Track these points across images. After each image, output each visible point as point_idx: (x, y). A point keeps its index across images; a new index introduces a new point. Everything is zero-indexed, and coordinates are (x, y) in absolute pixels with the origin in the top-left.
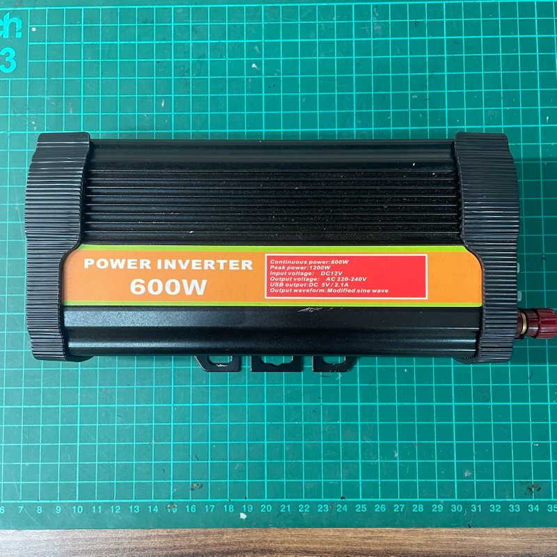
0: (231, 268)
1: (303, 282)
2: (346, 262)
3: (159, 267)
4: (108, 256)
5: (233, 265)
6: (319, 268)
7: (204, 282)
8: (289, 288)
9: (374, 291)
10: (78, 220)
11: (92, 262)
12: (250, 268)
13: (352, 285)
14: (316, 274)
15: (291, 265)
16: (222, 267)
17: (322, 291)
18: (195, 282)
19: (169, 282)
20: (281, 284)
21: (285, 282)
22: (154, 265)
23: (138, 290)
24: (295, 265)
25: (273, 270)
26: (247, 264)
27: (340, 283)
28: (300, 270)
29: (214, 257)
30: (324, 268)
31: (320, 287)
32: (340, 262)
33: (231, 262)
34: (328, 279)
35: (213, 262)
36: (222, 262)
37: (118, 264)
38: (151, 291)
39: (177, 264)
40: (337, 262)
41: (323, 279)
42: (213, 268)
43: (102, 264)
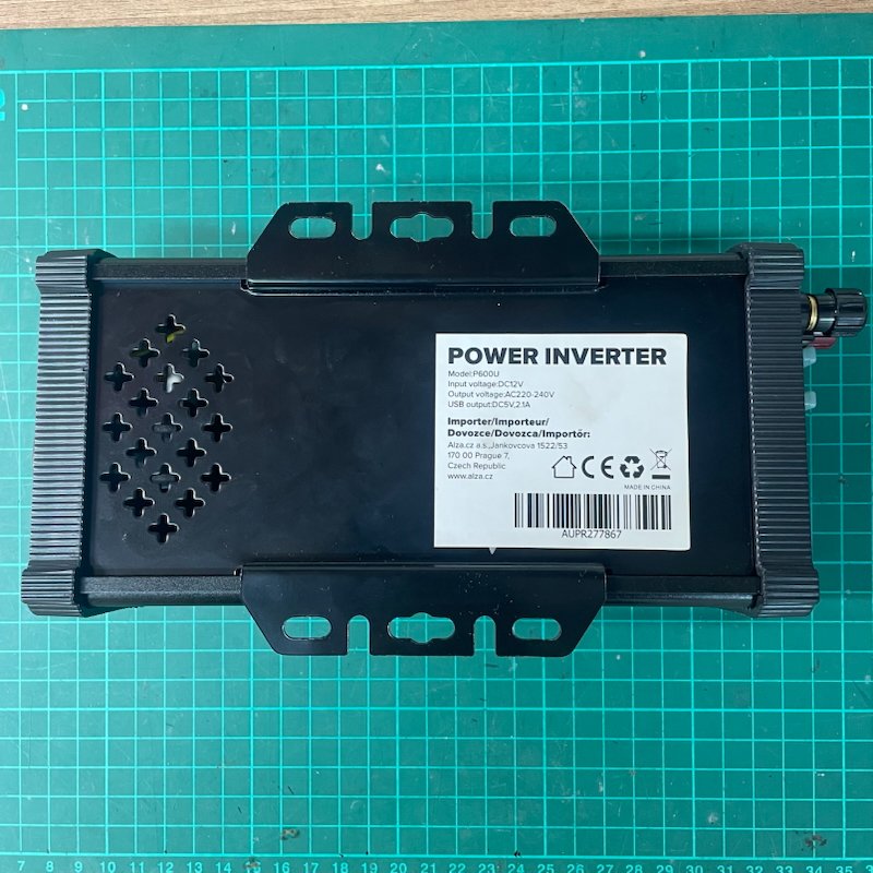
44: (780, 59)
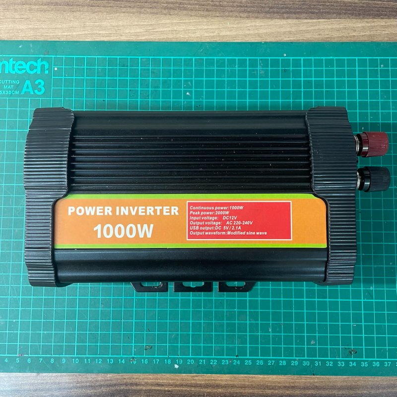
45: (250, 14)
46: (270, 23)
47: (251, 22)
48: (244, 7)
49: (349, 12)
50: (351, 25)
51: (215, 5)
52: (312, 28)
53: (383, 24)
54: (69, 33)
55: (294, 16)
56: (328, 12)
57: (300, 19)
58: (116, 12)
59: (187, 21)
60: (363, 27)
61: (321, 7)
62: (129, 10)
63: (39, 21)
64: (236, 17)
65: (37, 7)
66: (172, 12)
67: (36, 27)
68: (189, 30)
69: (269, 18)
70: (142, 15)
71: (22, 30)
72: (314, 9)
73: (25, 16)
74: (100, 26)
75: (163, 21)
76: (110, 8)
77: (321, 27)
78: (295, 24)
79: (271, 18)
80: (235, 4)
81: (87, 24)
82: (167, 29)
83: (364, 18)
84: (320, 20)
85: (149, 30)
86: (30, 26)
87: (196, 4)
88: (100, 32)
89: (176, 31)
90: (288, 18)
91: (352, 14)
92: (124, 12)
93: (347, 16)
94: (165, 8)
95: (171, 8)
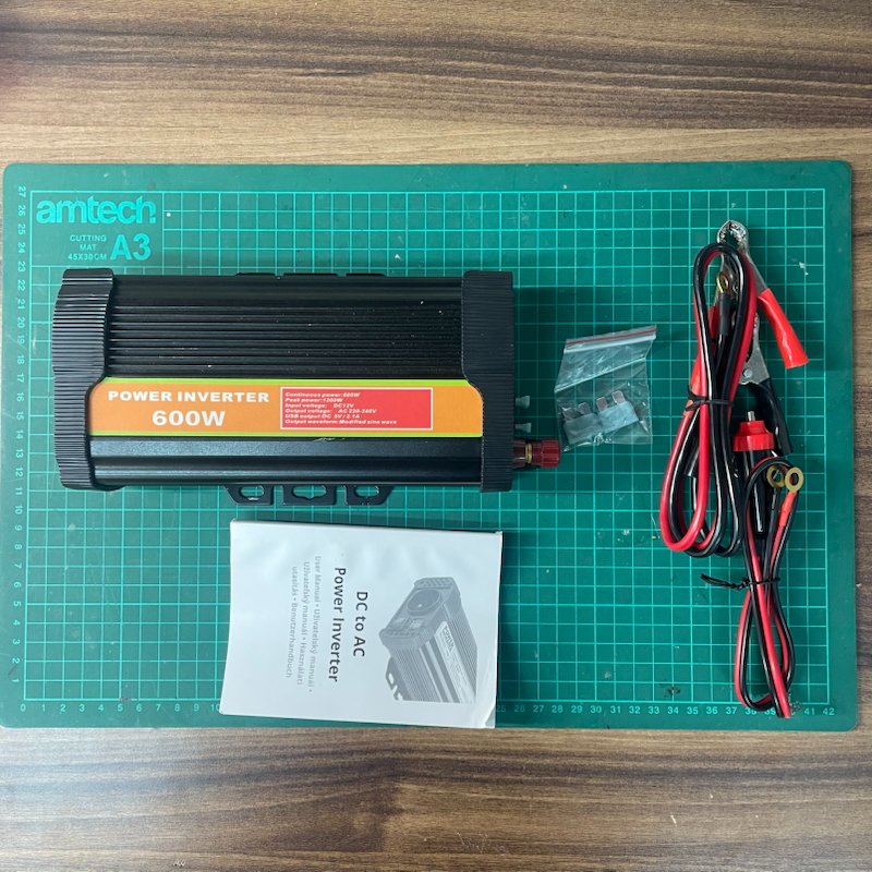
0: (249, 400)
1: (317, 414)
2: (357, 395)
3: (180, 399)
4: (132, 389)
5: (250, 397)
6: (331, 400)
7: (223, 414)
8: (303, 419)
9: (383, 422)
10: (102, 355)
11: (116, 394)
12: (267, 401)
13: (363, 416)
14: (329, 406)
15: (305, 398)
16: (239, 400)
17: (335, 422)
18: (213, 414)
19: (189, 414)
20: (296, 416)
21: (299, 414)
22: (175, 397)
23: (160, 421)
24: (309, 398)
25: (289, 402)
26: (264, 397)
27: (351, 414)
28: (315, 403)
29: (233, 390)
30: (337, 400)
31: (332, 418)
32: (352, 395)
33: (249, 394)
34: (341, 411)
35: (231, 395)
36: (239, 395)
37: (140, 396)
38: (172, 421)
39: (197, 397)
40: (348, 395)
41: (336, 411)
42: (231, 400)
43: (126, 396)
44: (652, 191)
45: (605, 120)
46: (640, 136)
47: (607, 133)
48: (595, 106)
49: (779, 116)
50: (783, 139)
51: (542, 104)
52: (714, 145)
53: (840, 137)
54: (289, 154)
55: (682, 122)
56: (742, 116)
57: (693, 128)
58: (370, 116)
59: (494, 132)
60: (804, 142)
61: (730, 106)
62: (392, 111)
63: (235, 131)
64: (581, 124)
65: (231, 106)
66: (467, 115)
67: (231, 142)
68: (498, 148)
69: (639, 126)
70: (415, 122)
71: (206, 148)
72: (717, 109)
73: (211, 123)
74: (343, 141)
75: (452, 133)
76: (358, 109)
77: (730, 143)
78: (685, 138)
79: (642, 127)
80: (579, 101)
81: (320, 137)
82: (459, 146)
83: (806, 126)
84: (728, 130)
85: (428, 148)
86: (220, 141)
87: (509, 102)
88: (343, 152)
89: (473, 149)
90: (671, 126)
91: (785, 120)
92: (383, 117)
93: (775, 123)
94: (456, 109)
95: (466, 109)
